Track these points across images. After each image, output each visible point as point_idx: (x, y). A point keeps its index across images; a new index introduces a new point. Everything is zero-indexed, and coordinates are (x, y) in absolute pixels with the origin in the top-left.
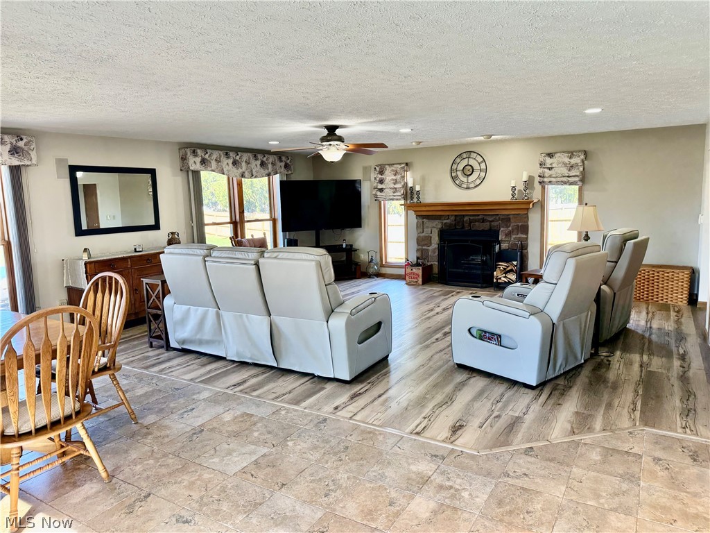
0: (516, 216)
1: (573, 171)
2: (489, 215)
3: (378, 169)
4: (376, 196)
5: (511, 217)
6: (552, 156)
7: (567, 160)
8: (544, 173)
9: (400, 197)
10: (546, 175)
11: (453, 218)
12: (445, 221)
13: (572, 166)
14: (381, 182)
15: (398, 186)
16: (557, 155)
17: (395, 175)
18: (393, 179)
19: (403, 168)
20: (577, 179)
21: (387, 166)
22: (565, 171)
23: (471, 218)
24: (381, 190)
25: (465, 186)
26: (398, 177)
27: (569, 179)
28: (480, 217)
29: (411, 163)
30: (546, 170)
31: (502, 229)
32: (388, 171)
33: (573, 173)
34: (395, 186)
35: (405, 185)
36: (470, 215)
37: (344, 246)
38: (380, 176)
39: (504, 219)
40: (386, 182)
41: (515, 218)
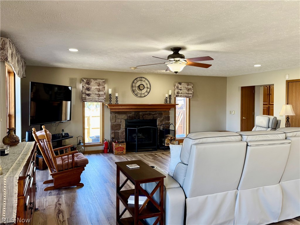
0: (165, 112)
1: (190, 91)
2: (153, 111)
5: (163, 112)
6: (181, 84)
9: (103, 100)
10: (180, 92)
11: (133, 113)
12: (129, 115)
13: (189, 89)
14: (88, 89)
15: (101, 93)
16: (183, 84)
17: (99, 86)
18: (97, 89)
19: (103, 82)
20: (191, 95)
21: (92, 80)
22: (186, 91)
23: (144, 113)
24: (89, 95)
25: (139, 95)
28: (148, 112)
30: (179, 90)
32: (93, 83)
34: (99, 93)
36: (143, 112)
37: (63, 135)
38: (87, 86)
39: (160, 113)
40: (92, 89)
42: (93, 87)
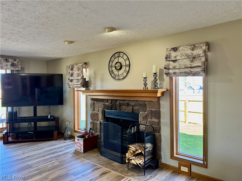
0: (150, 102)
1: (195, 62)
2: (131, 100)
4: (69, 84)
5: (147, 103)
6: (177, 49)
7: (189, 52)
8: (169, 65)
9: (79, 86)
10: (171, 67)
11: (110, 101)
12: (106, 104)
13: (194, 58)
14: (72, 75)
16: (180, 49)
17: (78, 71)
18: (77, 74)
20: (199, 69)
22: (187, 63)
23: (121, 102)
25: (117, 78)
27: (192, 70)
28: (126, 102)
29: (88, 62)
30: (171, 63)
31: (141, 113)
32: (75, 69)
33: (196, 64)
35: (83, 77)
36: (120, 100)
37: (49, 117)
38: (71, 72)
39: (142, 104)
40: (74, 75)
41: (149, 104)
42: (76, 72)
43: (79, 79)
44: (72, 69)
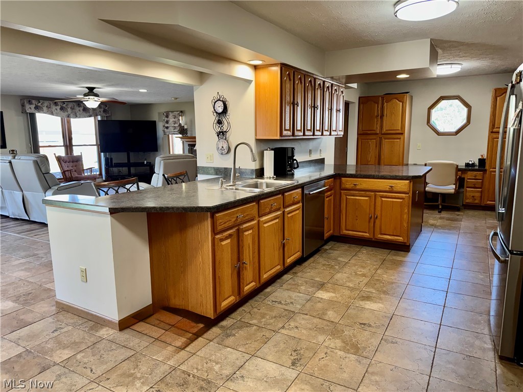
3: (165, 114)
4: (164, 131)
9: (177, 133)
14: (167, 122)
15: (176, 125)
17: (175, 118)
18: (173, 121)
19: (178, 114)
21: (170, 113)
24: (167, 128)
26: (176, 120)
29: (184, 111)
32: (171, 115)
34: (175, 126)
35: (180, 125)
37: (145, 163)
38: (166, 119)
40: (170, 122)
42: (171, 120)
43: (175, 127)
44: (167, 117)
